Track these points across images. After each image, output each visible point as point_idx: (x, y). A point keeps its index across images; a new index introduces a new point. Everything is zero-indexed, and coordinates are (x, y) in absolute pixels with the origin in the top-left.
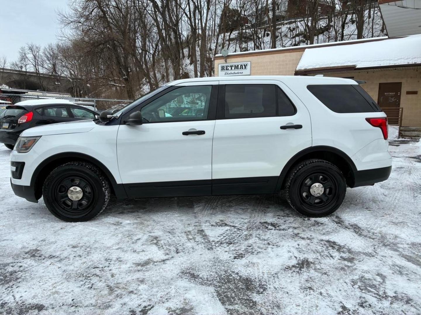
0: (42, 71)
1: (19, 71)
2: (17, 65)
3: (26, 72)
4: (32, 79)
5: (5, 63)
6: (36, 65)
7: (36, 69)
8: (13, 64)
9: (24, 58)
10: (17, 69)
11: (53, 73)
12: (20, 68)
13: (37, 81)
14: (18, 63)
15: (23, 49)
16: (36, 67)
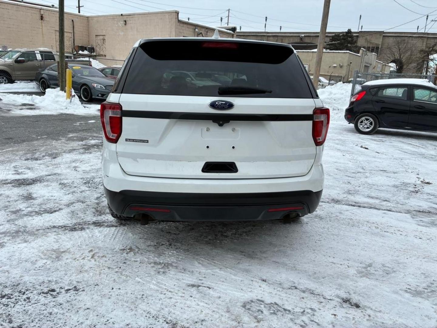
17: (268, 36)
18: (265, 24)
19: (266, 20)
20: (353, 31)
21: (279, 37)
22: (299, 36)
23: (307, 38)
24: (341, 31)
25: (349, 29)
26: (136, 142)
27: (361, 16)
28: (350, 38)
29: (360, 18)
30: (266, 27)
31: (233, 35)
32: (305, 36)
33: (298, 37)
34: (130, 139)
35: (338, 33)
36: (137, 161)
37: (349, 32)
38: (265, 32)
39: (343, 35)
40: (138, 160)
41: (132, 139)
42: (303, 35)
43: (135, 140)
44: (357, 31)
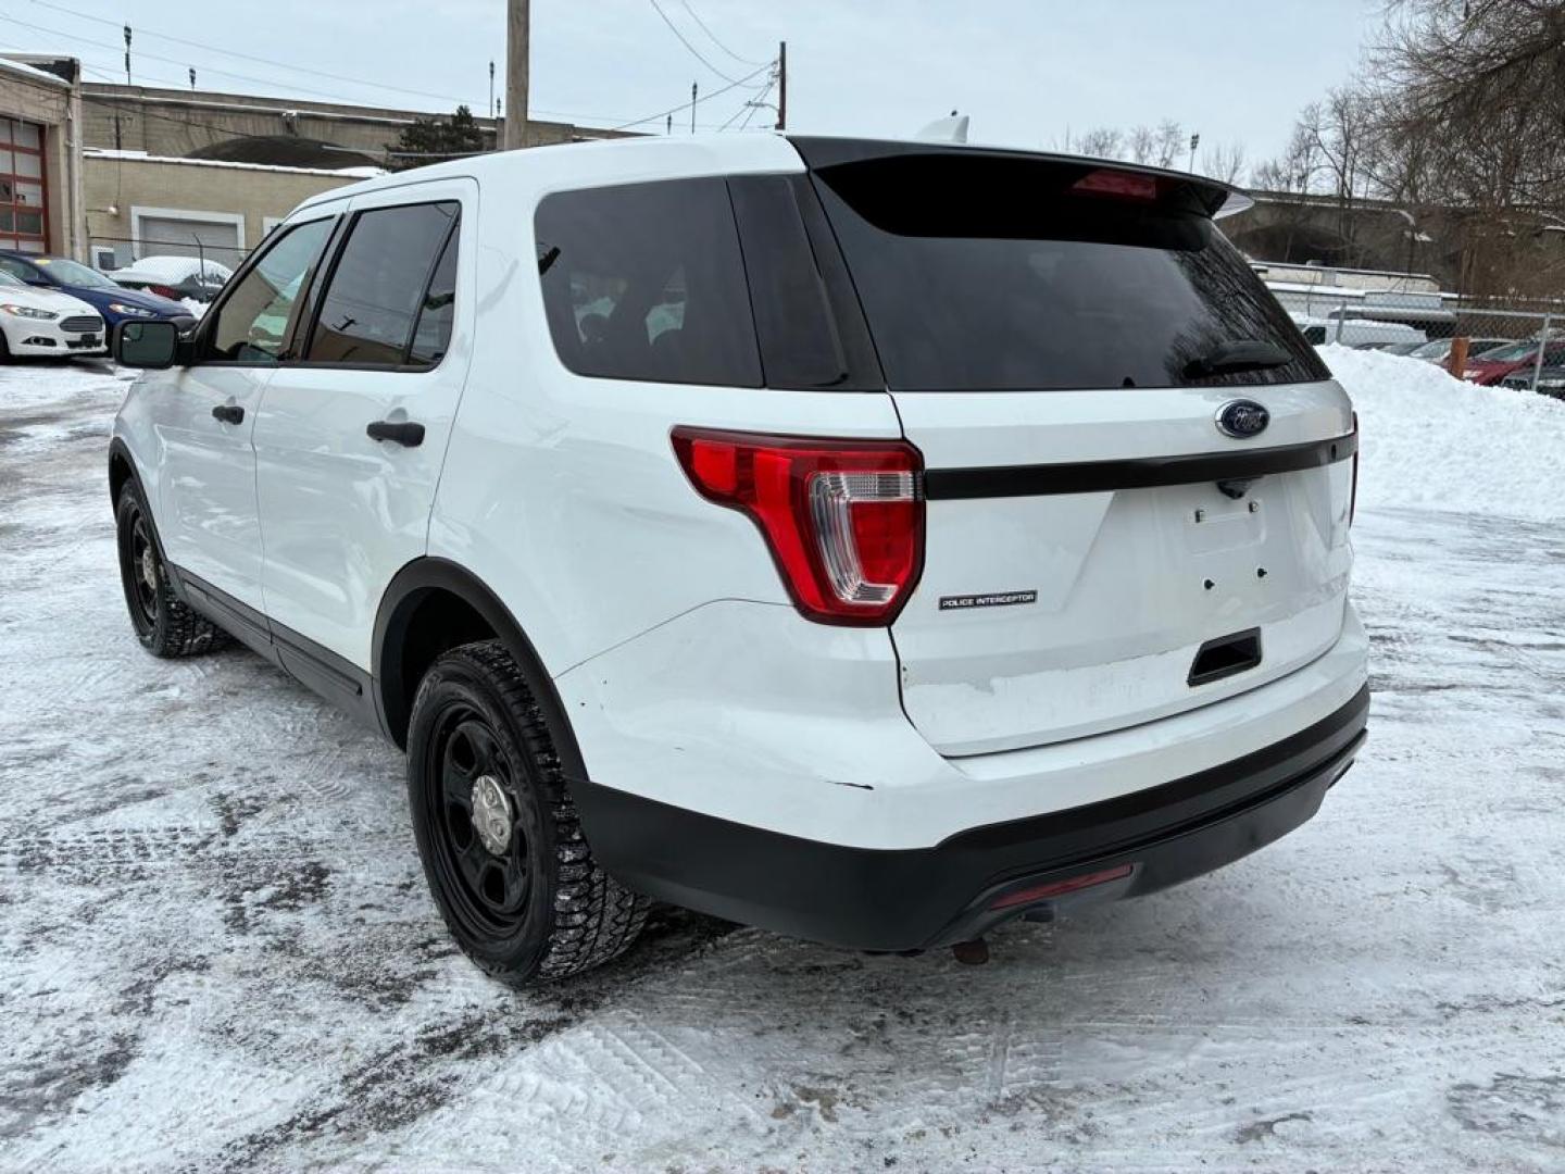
0: (1363, 189)
1: (1280, 194)
2: (1276, 173)
3: (1304, 197)
4: (1322, 223)
5: (1235, 170)
6: (1345, 167)
7: (1344, 184)
8: (1264, 172)
9: (1306, 145)
10: (1275, 189)
11: (1399, 194)
12: (1284, 185)
13: (1337, 229)
14: (1281, 166)
15: (1312, 111)
16: (1343, 175)
17: (145, 104)
18: (127, 55)
19: (128, 39)
20: (475, 112)
21: (192, 111)
22: (278, 114)
23: (311, 123)
24: (435, 112)
25: (461, 108)
26: (989, 604)
27: (492, 65)
28: (469, 138)
29: (492, 72)
30: (131, 67)
31: (68, 91)
32: (301, 116)
33: (276, 119)
34: (958, 599)
35: (430, 119)
36: (991, 690)
37: (463, 116)
38: (129, 88)
39: (445, 127)
40: (996, 682)
41: (968, 598)
42: (294, 112)
43: (983, 597)
44: (488, 116)
